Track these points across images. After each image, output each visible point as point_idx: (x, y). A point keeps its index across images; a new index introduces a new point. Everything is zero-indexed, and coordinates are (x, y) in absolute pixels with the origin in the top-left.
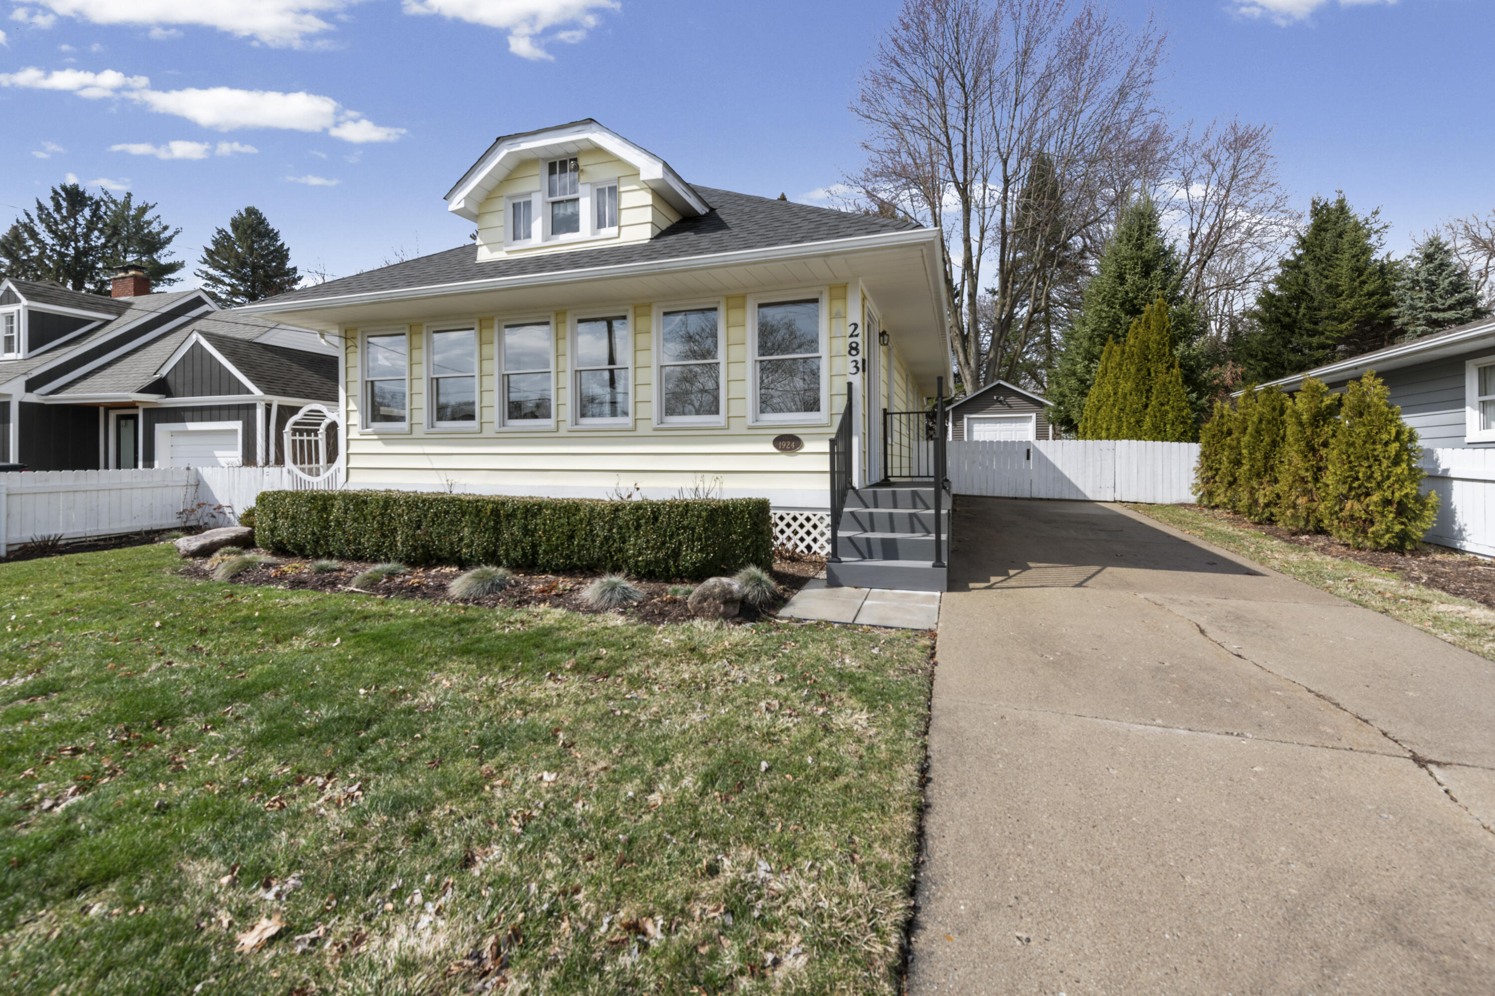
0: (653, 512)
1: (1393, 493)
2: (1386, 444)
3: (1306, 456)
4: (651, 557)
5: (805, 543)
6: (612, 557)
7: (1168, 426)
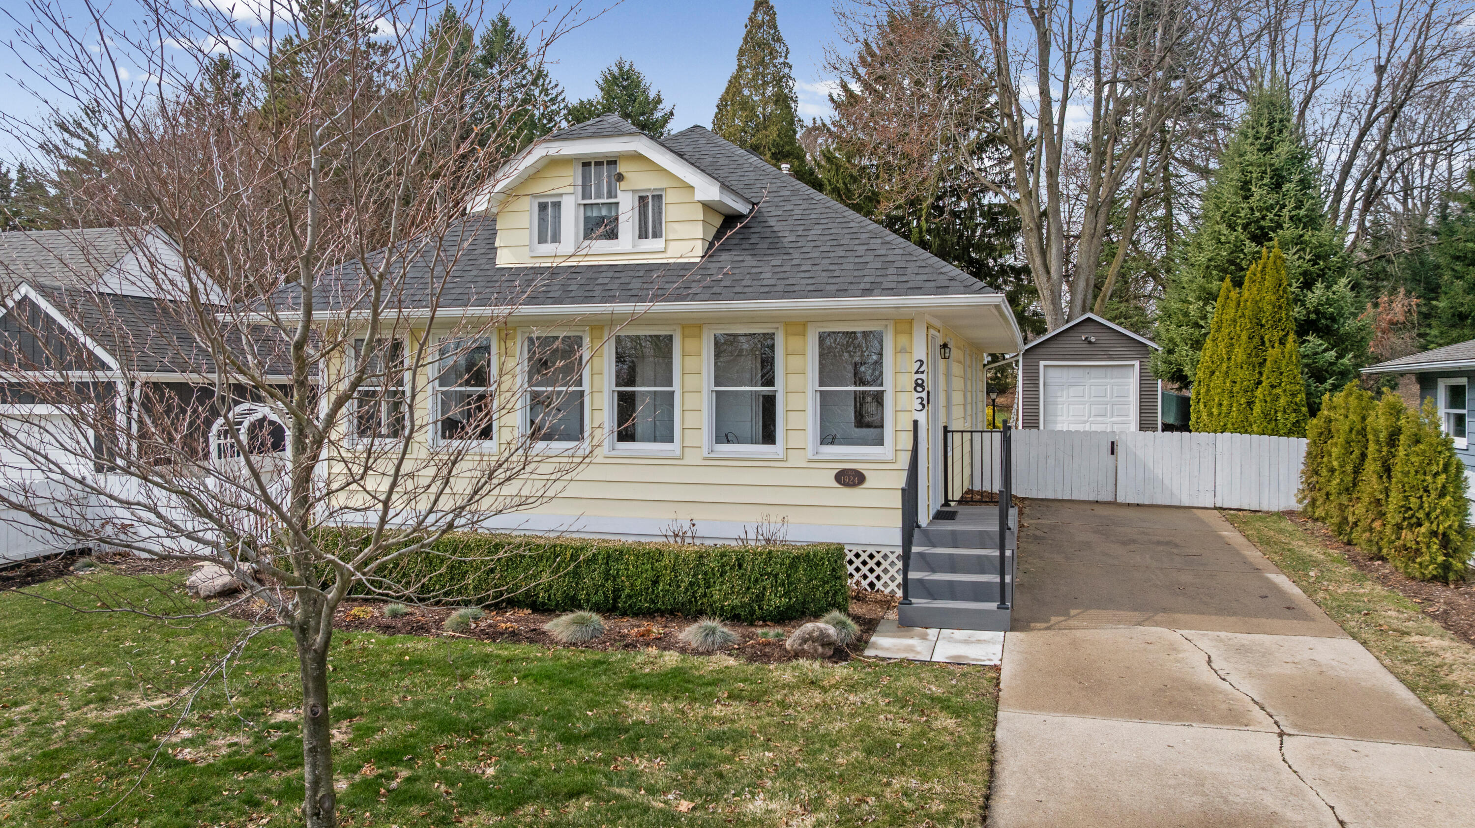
0: (738, 559)
1: (1438, 525)
2: (1436, 474)
3: (1381, 477)
4: (737, 602)
5: (868, 581)
6: (696, 602)
7: (1279, 414)
